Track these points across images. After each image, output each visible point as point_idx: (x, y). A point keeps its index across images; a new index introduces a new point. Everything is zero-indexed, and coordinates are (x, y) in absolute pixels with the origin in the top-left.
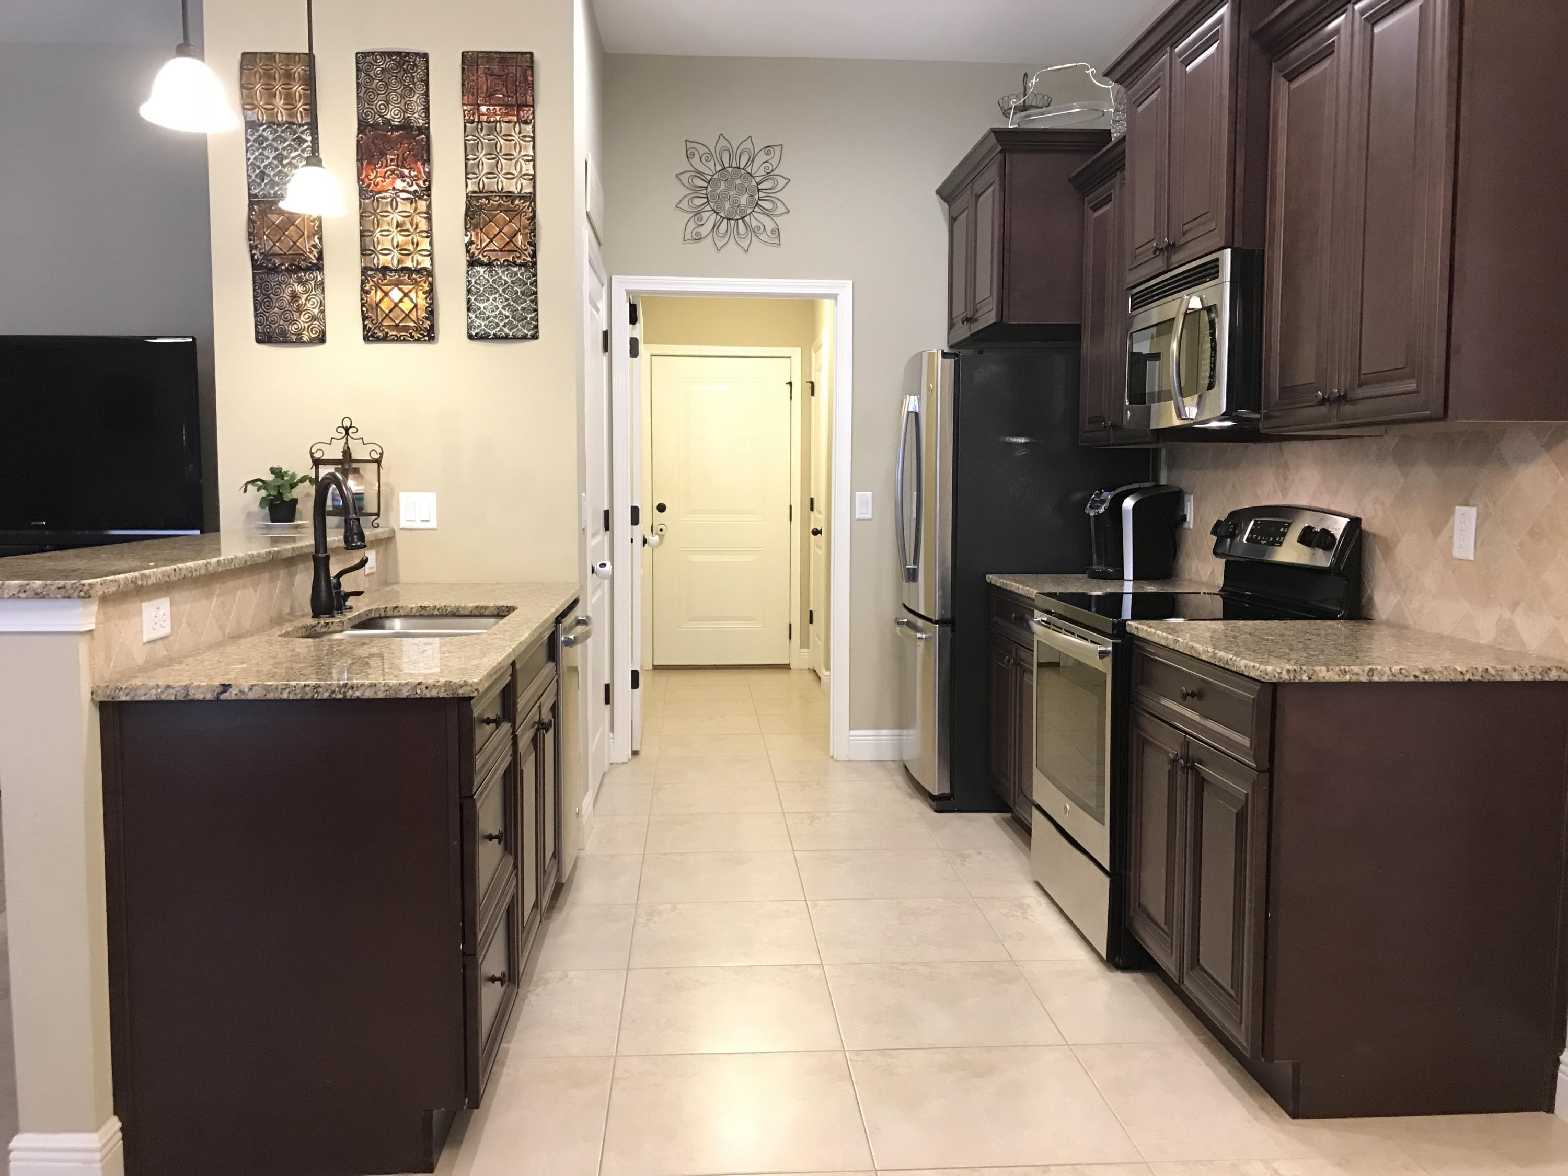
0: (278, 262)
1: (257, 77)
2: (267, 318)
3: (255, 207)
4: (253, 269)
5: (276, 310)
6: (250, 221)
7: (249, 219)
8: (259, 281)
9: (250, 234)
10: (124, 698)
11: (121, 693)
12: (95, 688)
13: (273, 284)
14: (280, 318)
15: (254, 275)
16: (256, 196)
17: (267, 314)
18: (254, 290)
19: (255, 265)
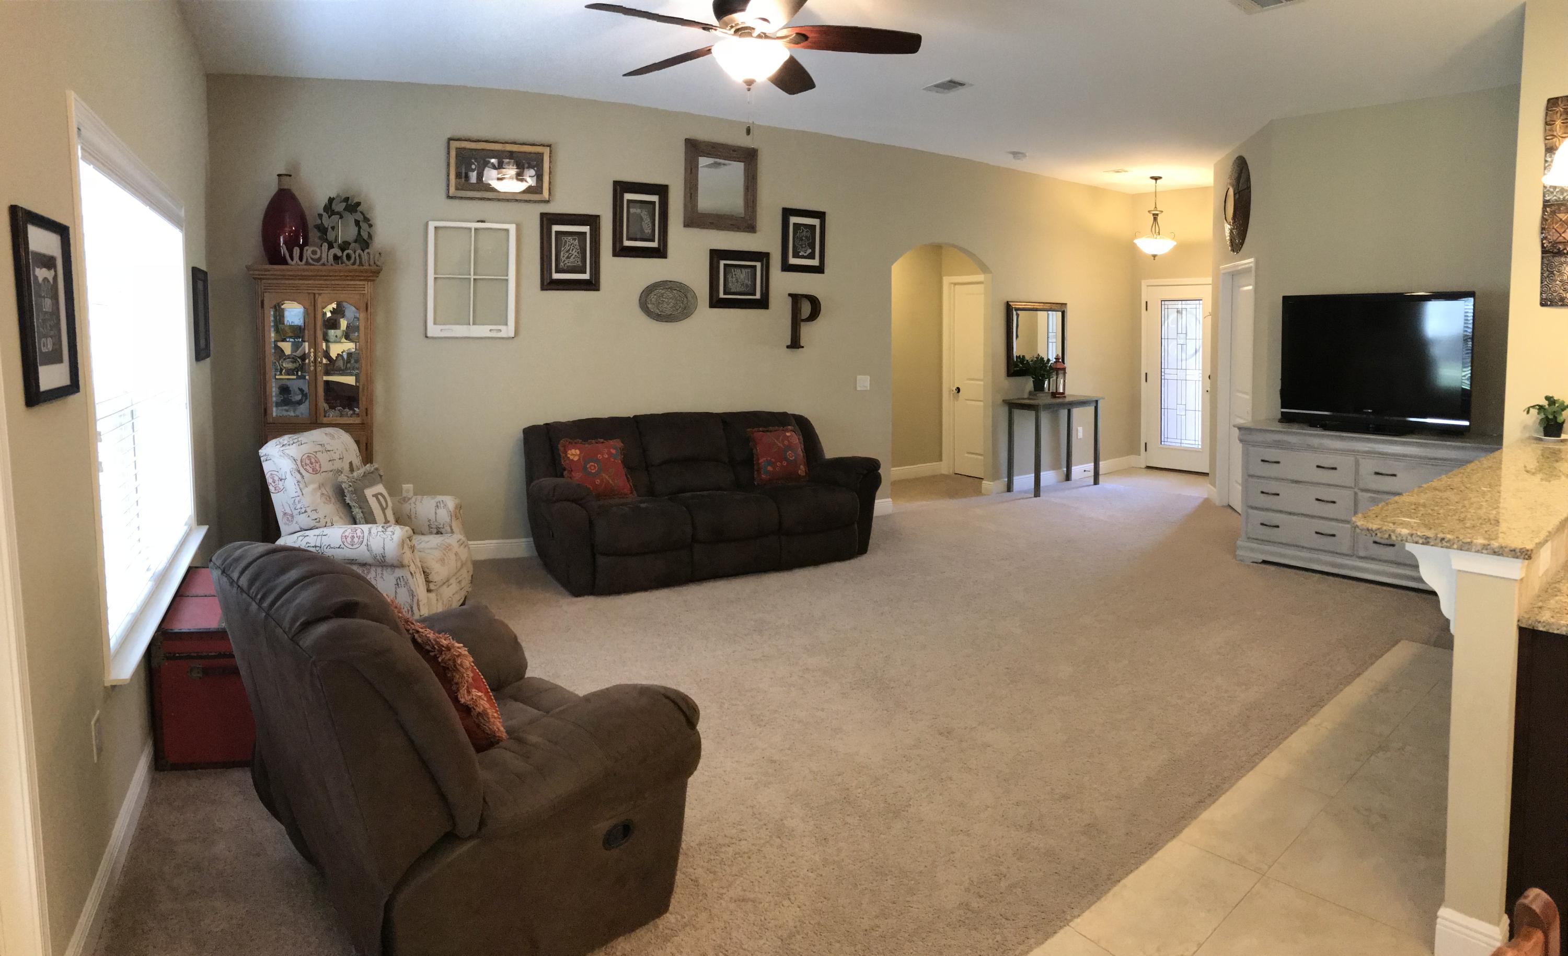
0: (1561, 247)
1: (1559, 115)
2: (1550, 289)
3: (1548, 209)
4: (1542, 253)
5: (1558, 282)
6: (1544, 220)
7: (1543, 217)
8: (1546, 262)
9: (1543, 229)
10: (1541, 629)
11: (1540, 625)
12: (1521, 618)
13: (1556, 264)
14: (1560, 287)
15: (1543, 258)
16: (1548, 201)
17: (1550, 286)
18: (1542, 269)
19: (1544, 251)
